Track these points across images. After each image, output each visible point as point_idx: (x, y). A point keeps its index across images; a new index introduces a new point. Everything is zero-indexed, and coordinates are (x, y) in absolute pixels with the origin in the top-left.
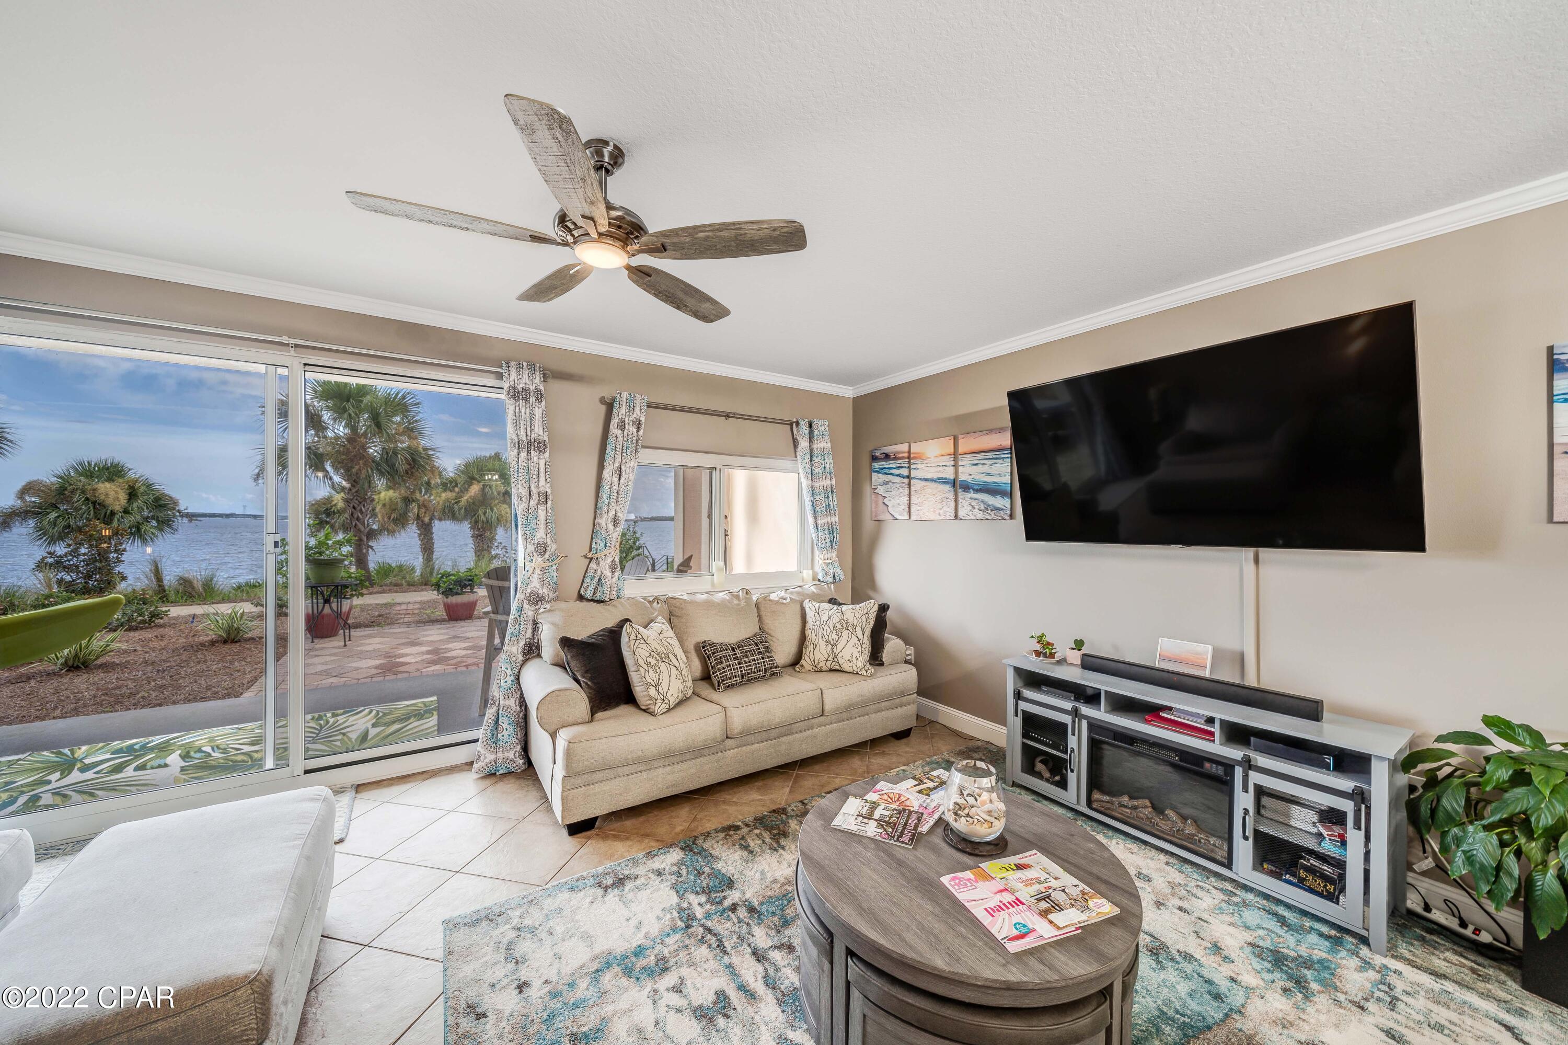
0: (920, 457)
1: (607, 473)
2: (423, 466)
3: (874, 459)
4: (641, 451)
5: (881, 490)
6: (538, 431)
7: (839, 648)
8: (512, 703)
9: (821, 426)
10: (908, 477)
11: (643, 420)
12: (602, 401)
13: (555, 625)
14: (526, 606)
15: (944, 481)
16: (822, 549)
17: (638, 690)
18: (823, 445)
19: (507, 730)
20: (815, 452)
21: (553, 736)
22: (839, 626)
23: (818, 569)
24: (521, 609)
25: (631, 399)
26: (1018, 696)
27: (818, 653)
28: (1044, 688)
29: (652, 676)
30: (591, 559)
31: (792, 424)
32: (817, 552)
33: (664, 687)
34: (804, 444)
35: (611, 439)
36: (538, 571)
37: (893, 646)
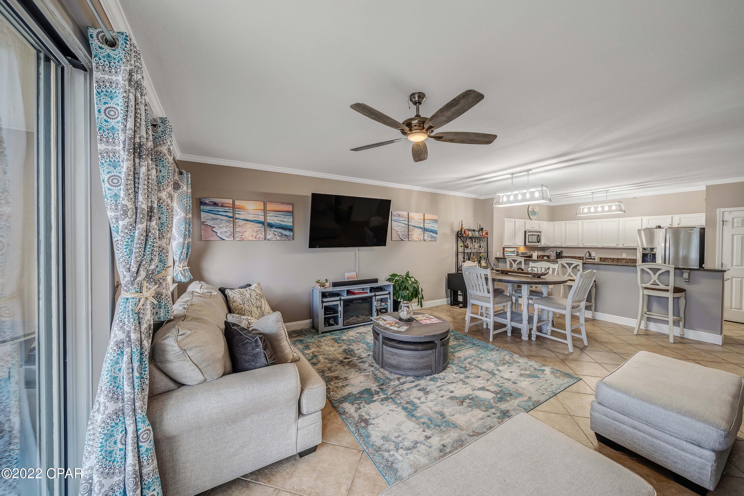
0: (241, 208)
3: (203, 204)
26: (322, 302)
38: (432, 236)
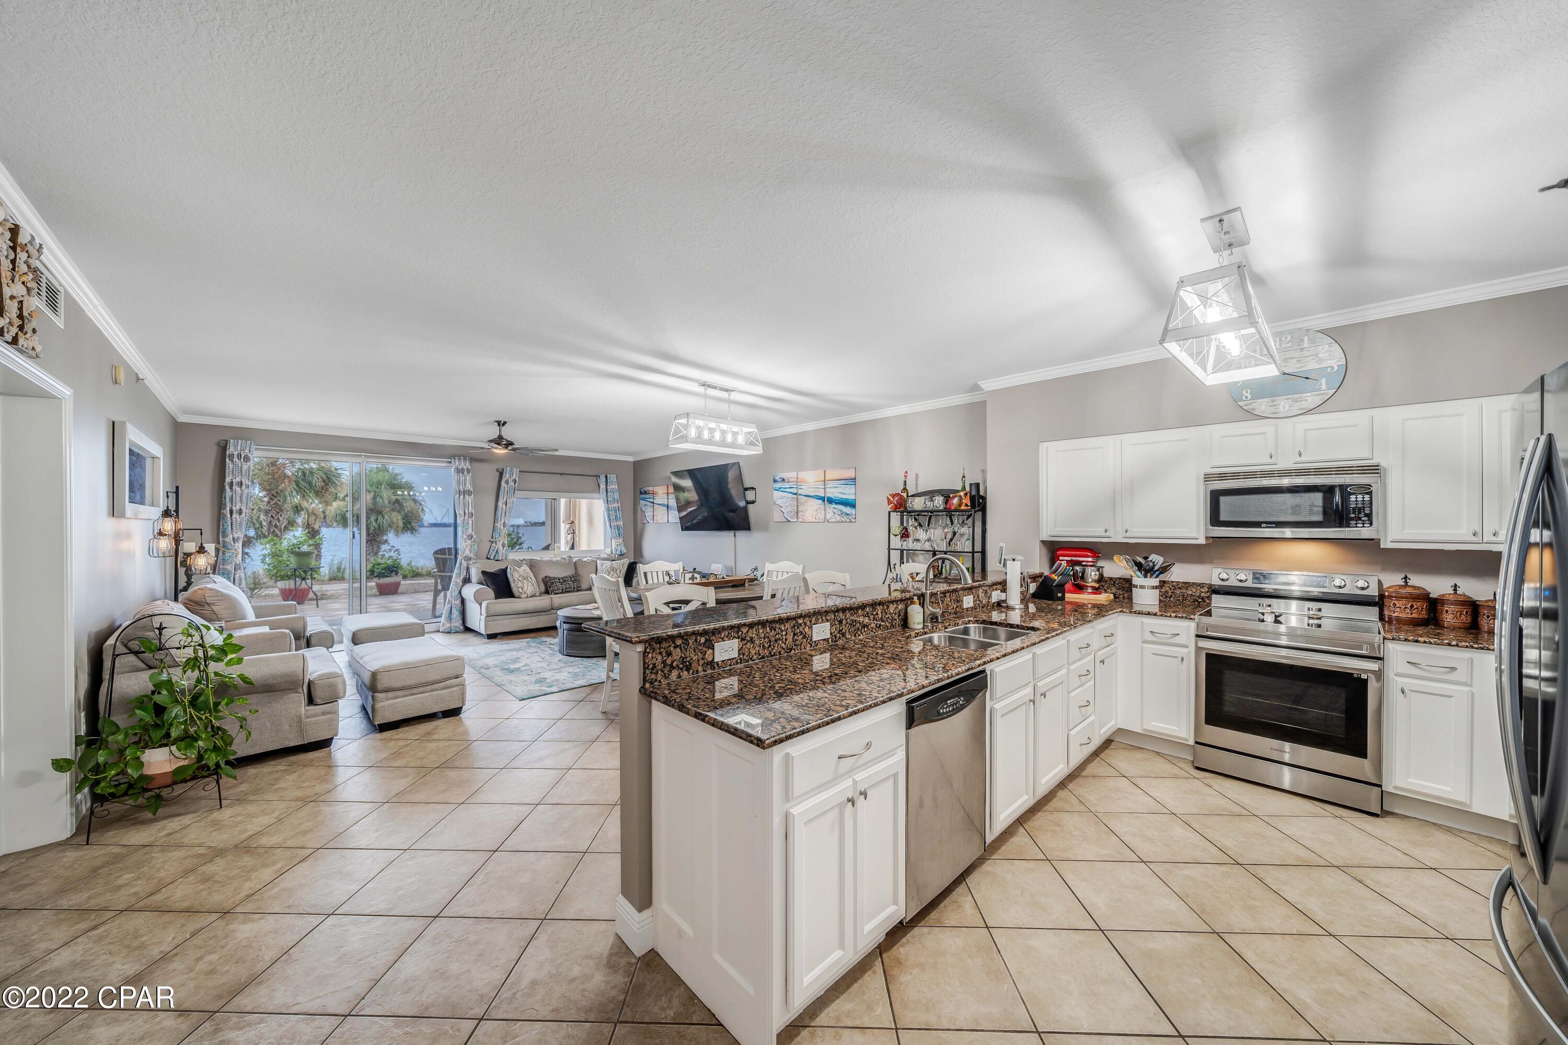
1: (500, 503)
2: (334, 483)
3: (641, 493)
4: (516, 492)
6: (469, 486)
8: (458, 602)
9: (612, 477)
10: (653, 503)
11: (517, 479)
12: (497, 470)
13: (478, 568)
14: (463, 561)
16: (615, 537)
17: (515, 590)
18: (613, 486)
19: (456, 614)
20: (609, 490)
21: (480, 605)
22: (609, 570)
23: (613, 548)
24: (461, 564)
25: (511, 471)
29: (520, 584)
30: (493, 542)
31: (597, 476)
32: (613, 539)
33: (525, 589)
34: (603, 486)
35: (502, 488)
36: (469, 547)
38: (842, 512)
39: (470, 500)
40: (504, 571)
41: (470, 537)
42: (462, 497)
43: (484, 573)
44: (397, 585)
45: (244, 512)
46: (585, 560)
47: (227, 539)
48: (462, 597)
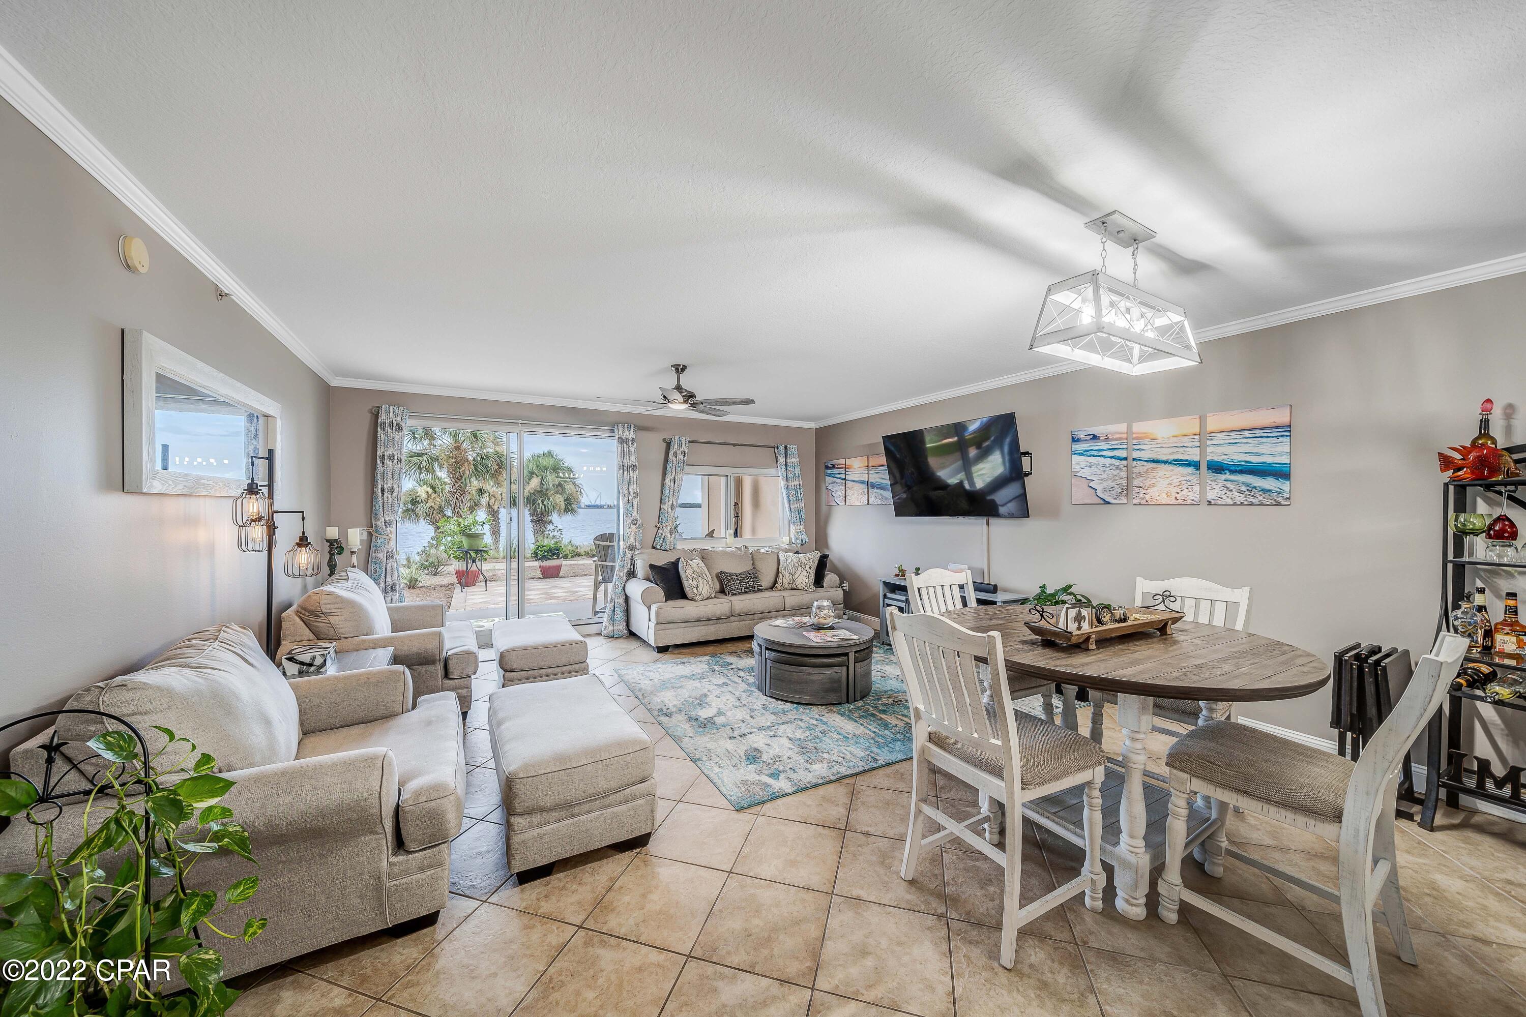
0: (850, 467)
1: (667, 481)
3: (827, 468)
4: (685, 467)
5: (830, 487)
6: (633, 460)
7: (796, 576)
8: (621, 601)
9: (793, 448)
11: (686, 451)
12: (664, 440)
13: (644, 560)
14: (627, 551)
15: (862, 482)
16: (794, 523)
17: (688, 590)
18: (794, 460)
19: (620, 615)
20: (789, 465)
21: (649, 608)
22: (797, 565)
23: (792, 536)
24: (624, 554)
25: (680, 440)
26: (885, 596)
27: (785, 579)
28: (897, 592)
29: (694, 583)
30: (659, 528)
31: (775, 448)
32: (791, 526)
33: (700, 588)
34: (782, 460)
35: (670, 462)
36: (633, 533)
37: (830, 578)
39: (635, 476)
40: (675, 564)
41: (635, 522)
42: (626, 473)
43: (652, 567)
44: (559, 568)
45: (396, 490)
46: (762, 550)
47: (379, 523)
48: (626, 595)
